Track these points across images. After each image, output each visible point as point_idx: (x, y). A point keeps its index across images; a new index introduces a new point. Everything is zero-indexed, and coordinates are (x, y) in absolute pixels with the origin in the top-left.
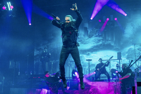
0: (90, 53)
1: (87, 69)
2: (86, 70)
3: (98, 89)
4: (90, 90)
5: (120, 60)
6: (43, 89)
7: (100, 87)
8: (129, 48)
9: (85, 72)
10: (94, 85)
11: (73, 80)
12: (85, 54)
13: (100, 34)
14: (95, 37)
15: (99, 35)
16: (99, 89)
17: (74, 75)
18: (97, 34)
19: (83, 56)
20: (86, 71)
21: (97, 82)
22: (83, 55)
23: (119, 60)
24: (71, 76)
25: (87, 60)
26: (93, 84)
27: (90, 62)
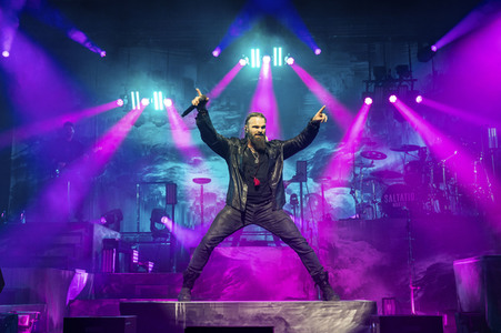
0: (200, 158)
1: (191, 208)
2: (188, 210)
3: (251, 270)
4: (227, 273)
5: (304, 184)
6: (77, 271)
7: (258, 262)
8: (317, 149)
9: (185, 217)
10: (240, 257)
11: (154, 242)
12: (184, 162)
13: (232, 104)
14: (218, 110)
15: (228, 105)
16: (254, 268)
17: (157, 225)
18: (224, 103)
19: (179, 167)
20: (189, 215)
21: (248, 249)
22: (179, 165)
23: (298, 184)
24: (148, 229)
25: (194, 180)
26: (234, 253)
27: (205, 185)
